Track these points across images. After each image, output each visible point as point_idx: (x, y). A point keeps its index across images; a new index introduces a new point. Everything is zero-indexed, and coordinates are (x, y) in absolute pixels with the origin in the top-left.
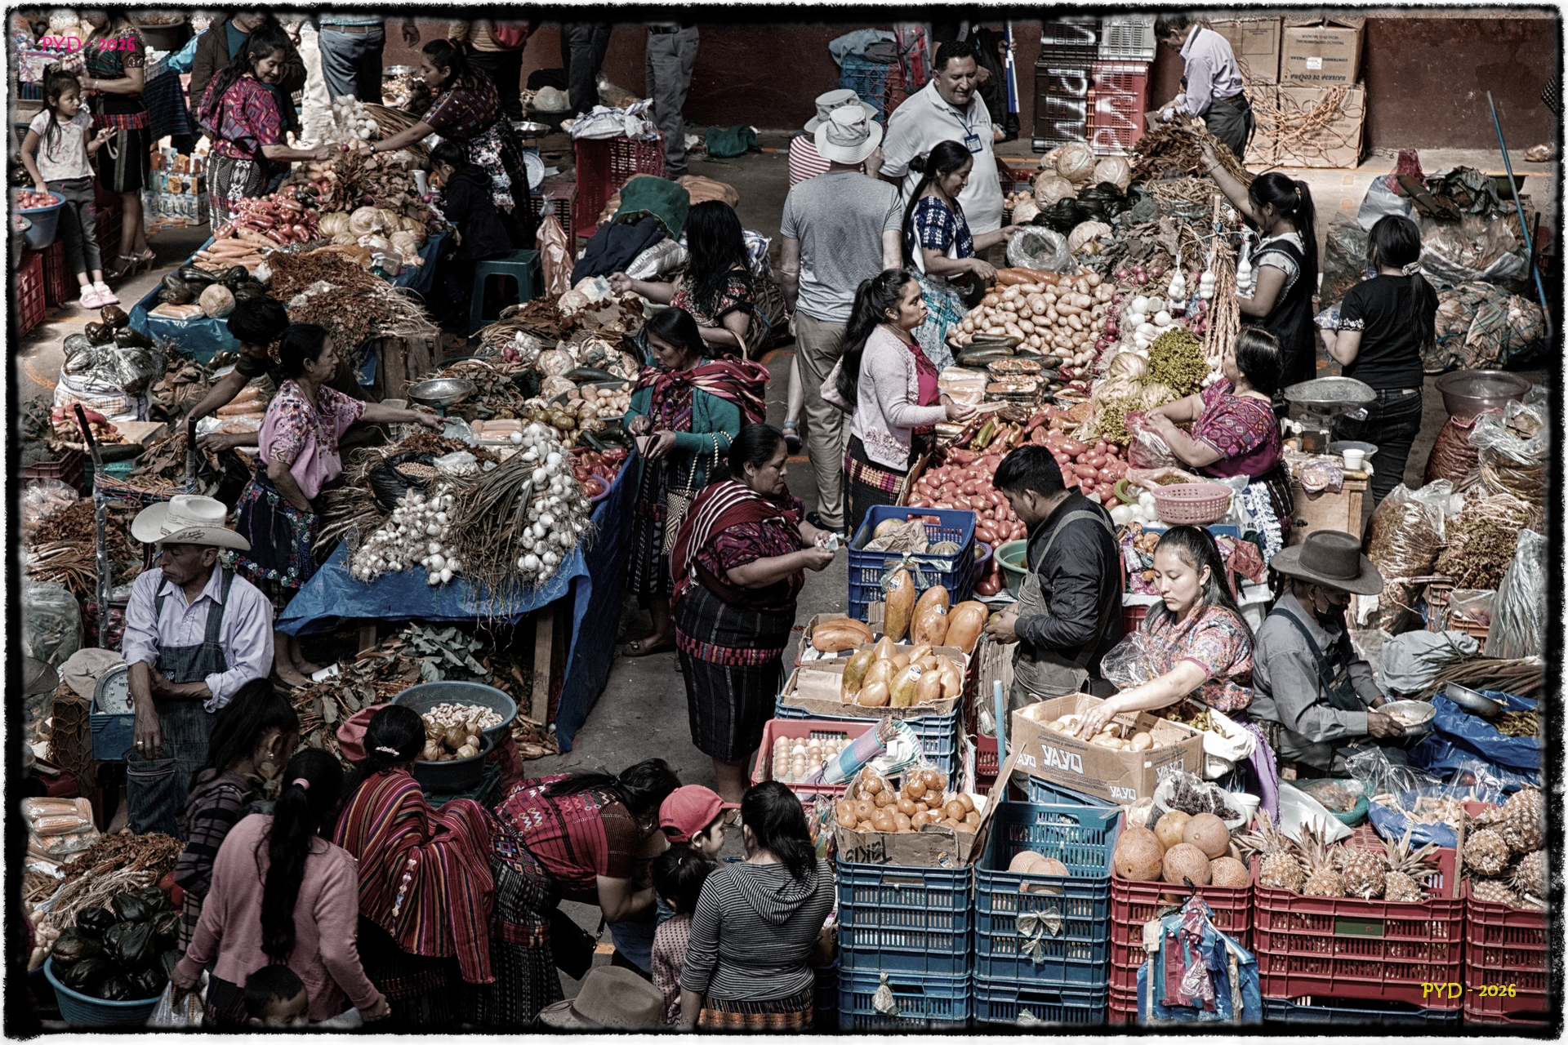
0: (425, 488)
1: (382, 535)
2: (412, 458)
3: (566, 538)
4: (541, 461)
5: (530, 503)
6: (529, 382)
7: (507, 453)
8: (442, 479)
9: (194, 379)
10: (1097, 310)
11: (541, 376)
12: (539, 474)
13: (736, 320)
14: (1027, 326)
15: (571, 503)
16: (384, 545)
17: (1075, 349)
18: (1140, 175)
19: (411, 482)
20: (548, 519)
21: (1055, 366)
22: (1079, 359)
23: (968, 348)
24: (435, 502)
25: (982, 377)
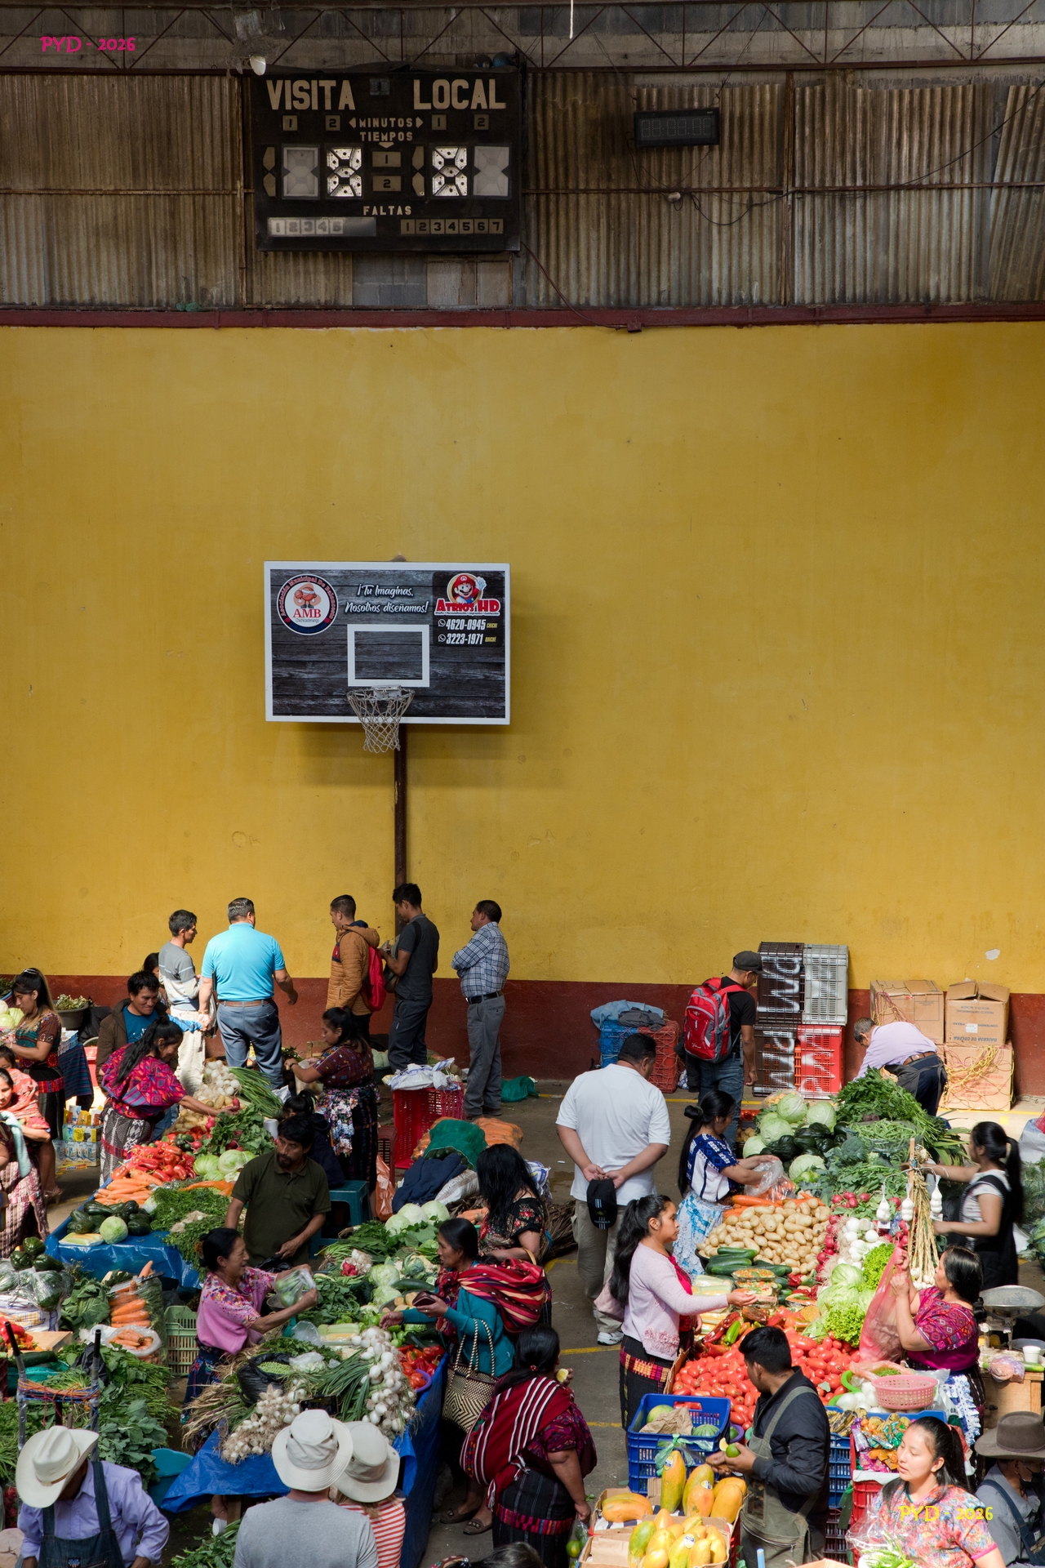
0: (281, 1383)
1: (247, 1424)
2: (271, 1358)
3: (397, 1424)
4: (376, 1360)
5: (367, 1396)
6: (363, 1292)
7: (348, 1353)
8: (296, 1376)
9: (94, 1294)
10: (817, 1227)
11: (373, 1286)
12: (374, 1371)
13: (530, 1239)
14: (762, 1241)
15: (400, 1394)
16: (249, 1433)
17: (801, 1260)
18: (843, 1118)
19: (271, 1379)
20: (382, 1409)
21: (786, 1274)
22: (804, 1268)
23: (715, 1259)
24: (291, 1395)
25: (727, 1284)
